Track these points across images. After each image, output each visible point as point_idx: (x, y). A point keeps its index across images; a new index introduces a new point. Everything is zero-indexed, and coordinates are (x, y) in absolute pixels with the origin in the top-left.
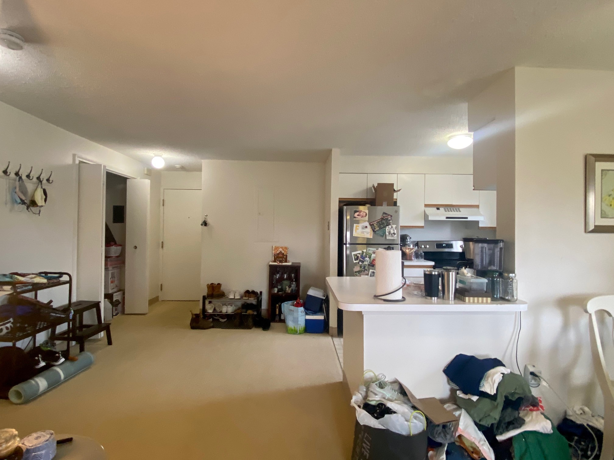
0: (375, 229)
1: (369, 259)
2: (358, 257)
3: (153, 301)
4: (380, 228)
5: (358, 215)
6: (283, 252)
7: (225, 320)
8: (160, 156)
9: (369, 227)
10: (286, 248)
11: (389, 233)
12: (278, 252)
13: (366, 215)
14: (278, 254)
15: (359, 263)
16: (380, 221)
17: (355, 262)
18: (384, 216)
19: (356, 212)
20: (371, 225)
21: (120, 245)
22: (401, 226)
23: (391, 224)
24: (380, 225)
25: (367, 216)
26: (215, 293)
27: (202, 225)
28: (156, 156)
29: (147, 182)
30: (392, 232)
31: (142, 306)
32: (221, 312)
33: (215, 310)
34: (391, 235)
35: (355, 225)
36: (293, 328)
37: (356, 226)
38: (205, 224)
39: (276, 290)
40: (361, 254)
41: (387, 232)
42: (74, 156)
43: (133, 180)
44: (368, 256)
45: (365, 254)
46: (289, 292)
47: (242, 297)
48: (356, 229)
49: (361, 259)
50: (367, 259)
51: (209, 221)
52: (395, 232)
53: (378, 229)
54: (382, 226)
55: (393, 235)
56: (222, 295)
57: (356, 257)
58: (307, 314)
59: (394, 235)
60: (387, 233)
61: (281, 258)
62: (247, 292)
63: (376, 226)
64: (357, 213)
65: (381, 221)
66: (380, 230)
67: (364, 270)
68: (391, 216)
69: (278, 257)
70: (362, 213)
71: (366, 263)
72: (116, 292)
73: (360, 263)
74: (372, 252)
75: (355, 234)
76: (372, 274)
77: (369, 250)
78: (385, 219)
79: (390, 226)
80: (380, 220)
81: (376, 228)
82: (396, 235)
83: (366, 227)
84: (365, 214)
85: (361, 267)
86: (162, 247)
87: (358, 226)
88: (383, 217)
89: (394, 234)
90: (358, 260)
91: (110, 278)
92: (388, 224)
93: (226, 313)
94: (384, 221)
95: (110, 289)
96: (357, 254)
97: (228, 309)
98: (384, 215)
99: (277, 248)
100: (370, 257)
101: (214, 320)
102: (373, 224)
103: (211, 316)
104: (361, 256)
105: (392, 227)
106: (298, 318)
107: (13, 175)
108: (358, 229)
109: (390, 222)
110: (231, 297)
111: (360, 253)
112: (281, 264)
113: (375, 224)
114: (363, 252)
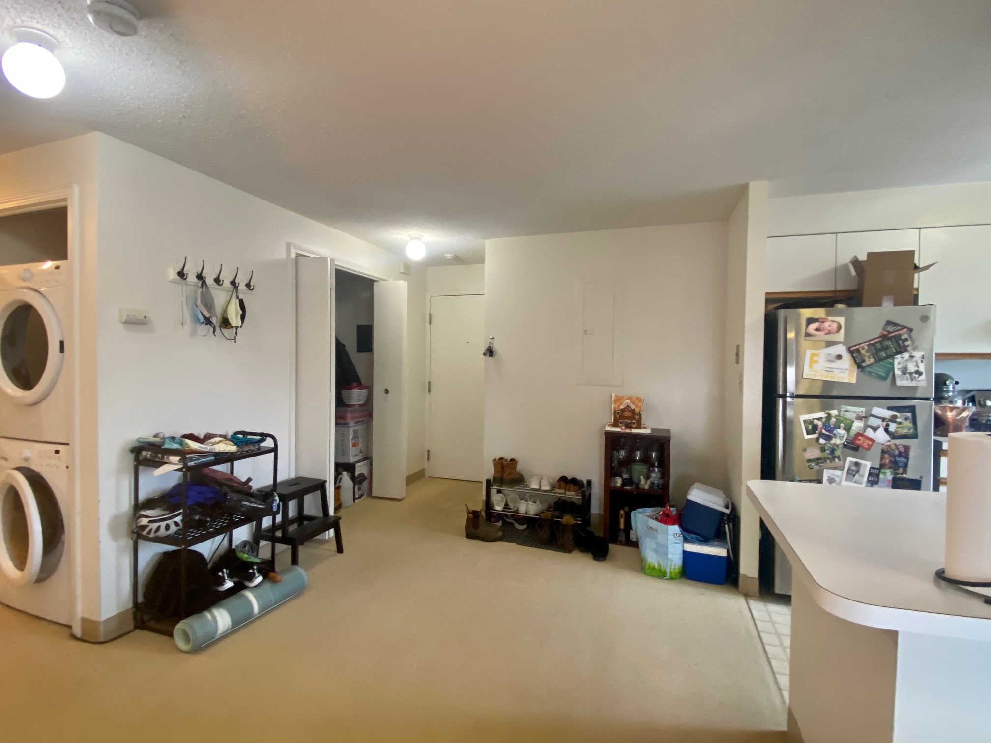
0: (864, 361)
1: (845, 432)
2: (815, 427)
3: (415, 478)
4: (879, 359)
5: (817, 330)
6: (633, 407)
7: (524, 527)
8: (420, 239)
9: (846, 356)
10: (639, 400)
11: (904, 371)
12: (622, 407)
13: (839, 328)
14: (623, 411)
15: (817, 440)
16: (876, 343)
17: (807, 437)
18: (888, 330)
19: (810, 321)
20: (851, 351)
21: (366, 388)
22: (937, 355)
23: (909, 349)
24: (878, 351)
25: (842, 331)
26: (506, 476)
27: (485, 354)
28: (412, 238)
29: (402, 286)
30: (912, 368)
31: (397, 489)
32: (517, 511)
33: (506, 505)
34: (908, 376)
35: (809, 352)
36: (656, 566)
37: (813, 355)
38: (490, 352)
39: (619, 482)
40: (824, 420)
41: (898, 368)
42: (288, 245)
43: (382, 282)
44: (842, 425)
45: (833, 420)
46: (647, 487)
47: (553, 487)
48: (812, 362)
49: (824, 431)
50: (841, 432)
51: (496, 347)
52: (922, 368)
53: (872, 360)
54: (883, 354)
55: (914, 375)
56: (519, 480)
57: (810, 427)
58: (686, 540)
59: (917, 376)
60: (898, 372)
61: (628, 418)
62: (563, 479)
63: (868, 354)
64: (813, 326)
65: (880, 341)
66: (877, 364)
67: (830, 457)
68: (911, 330)
69: (622, 417)
70: (826, 325)
71: (836, 441)
72: (359, 462)
73: (822, 441)
74: (854, 415)
75: (808, 373)
76: (853, 468)
77: (846, 411)
78: (892, 336)
79: (906, 355)
80: (877, 340)
81: (866, 359)
82: (923, 377)
83: (839, 357)
84: (835, 326)
85: (823, 449)
86: (429, 391)
87: (817, 355)
88: (886, 333)
89: (919, 373)
90: (816, 434)
91: (351, 439)
92: (902, 350)
93: (526, 514)
94: (888, 343)
95: (351, 457)
96: (814, 419)
97: (528, 508)
98: (890, 328)
99: (619, 399)
100: (848, 429)
101: (505, 522)
102: (858, 351)
103: (500, 516)
104: (824, 424)
105: (912, 357)
106: (667, 548)
107: (192, 278)
108: (817, 362)
109: (907, 343)
110: (535, 486)
111: (821, 418)
112: (628, 431)
113: (863, 349)
114: (829, 416)
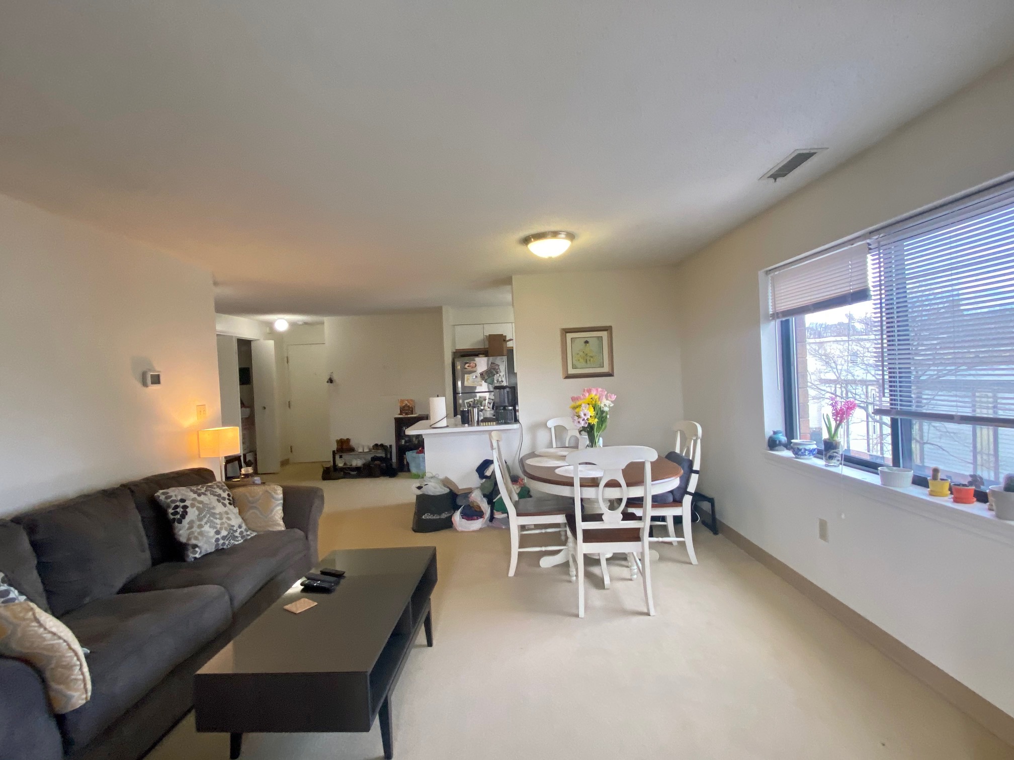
0: (484, 378)
2: (470, 405)
3: (285, 463)
4: (489, 377)
5: (468, 367)
6: (408, 404)
7: (355, 473)
8: (282, 320)
10: (412, 400)
11: (498, 381)
12: (404, 405)
14: (404, 407)
16: (489, 371)
19: (467, 363)
20: (480, 375)
21: (248, 407)
23: (499, 372)
24: (489, 374)
25: (477, 367)
26: (344, 447)
27: (327, 382)
28: (279, 320)
29: (271, 343)
30: (500, 380)
31: (275, 467)
32: (351, 465)
33: (345, 464)
34: (499, 383)
35: (466, 376)
38: (331, 381)
39: (403, 442)
40: (472, 402)
41: (496, 380)
43: (257, 342)
44: (479, 403)
46: (416, 442)
47: (370, 450)
48: (468, 379)
50: (478, 406)
51: (335, 378)
52: (503, 379)
53: (487, 377)
54: (491, 375)
56: (352, 450)
57: (468, 405)
61: (407, 410)
62: (376, 445)
63: (485, 375)
64: (467, 365)
66: (489, 379)
68: (499, 366)
69: (403, 410)
70: (471, 364)
72: (248, 453)
74: (483, 399)
75: (466, 384)
78: (493, 368)
79: (498, 375)
82: (505, 383)
83: (476, 377)
84: (474, 365)
86: (289, 407)
87: (469, 377)
88: (491, 367)
89: (502, 381)
90: (470, 407)
92: (497, 373)
93: (356, 466)
94: (493, 370)
97: (357, 462)
98: (493, 365)
99: (402, 401)
101: (344, 473)
102: (482, 374)
103: (342, 469)
105: (500, 375)
106: (420, 464)
109: (498, 370)
110: (360, 450)
112: (406, 416)
113: (484, 373)
114: (475, 400)
